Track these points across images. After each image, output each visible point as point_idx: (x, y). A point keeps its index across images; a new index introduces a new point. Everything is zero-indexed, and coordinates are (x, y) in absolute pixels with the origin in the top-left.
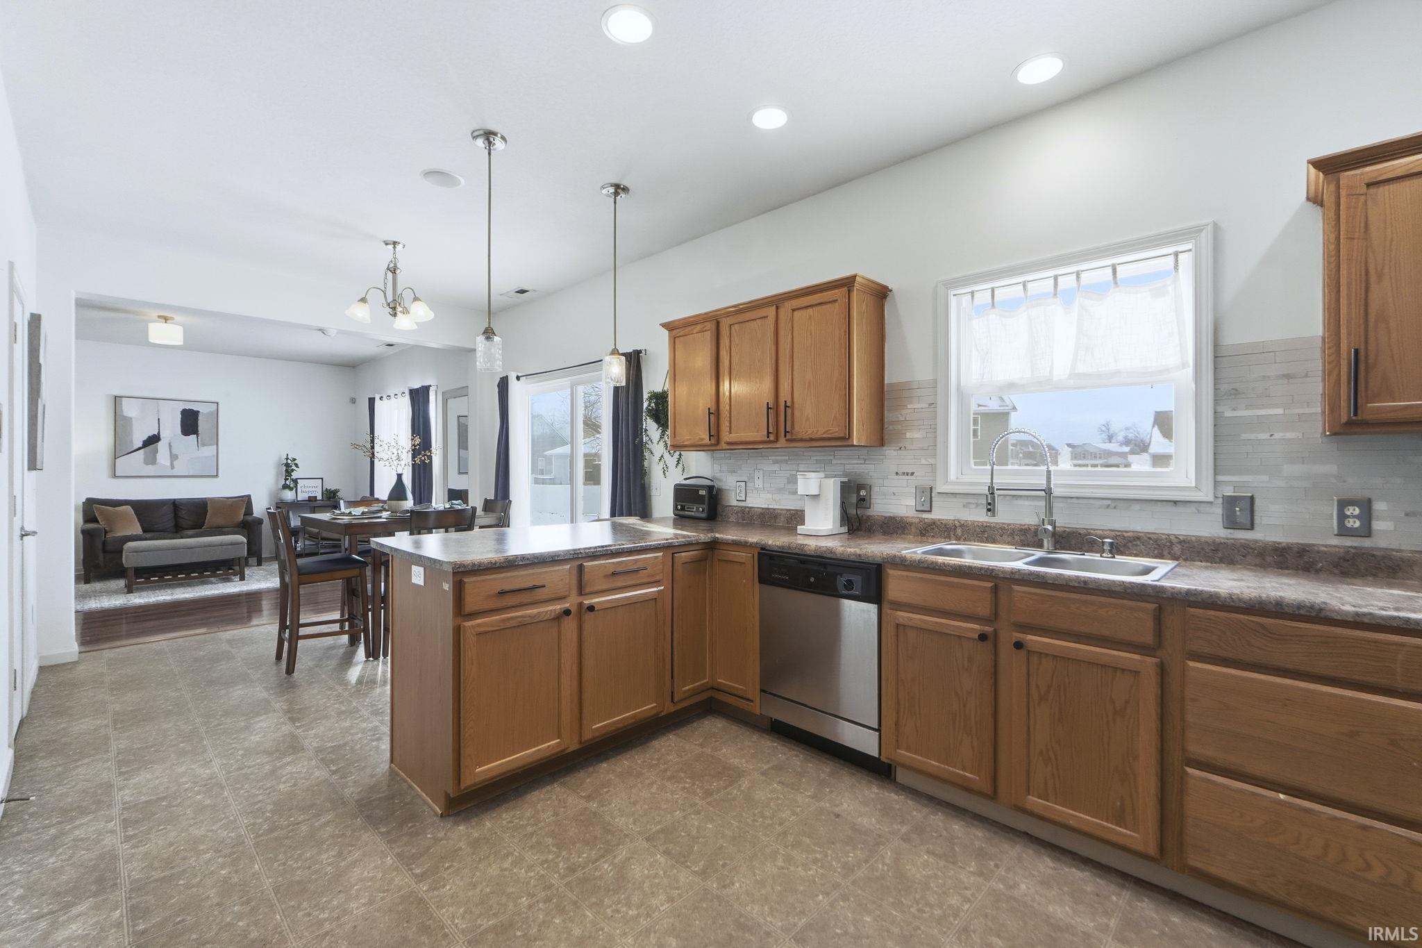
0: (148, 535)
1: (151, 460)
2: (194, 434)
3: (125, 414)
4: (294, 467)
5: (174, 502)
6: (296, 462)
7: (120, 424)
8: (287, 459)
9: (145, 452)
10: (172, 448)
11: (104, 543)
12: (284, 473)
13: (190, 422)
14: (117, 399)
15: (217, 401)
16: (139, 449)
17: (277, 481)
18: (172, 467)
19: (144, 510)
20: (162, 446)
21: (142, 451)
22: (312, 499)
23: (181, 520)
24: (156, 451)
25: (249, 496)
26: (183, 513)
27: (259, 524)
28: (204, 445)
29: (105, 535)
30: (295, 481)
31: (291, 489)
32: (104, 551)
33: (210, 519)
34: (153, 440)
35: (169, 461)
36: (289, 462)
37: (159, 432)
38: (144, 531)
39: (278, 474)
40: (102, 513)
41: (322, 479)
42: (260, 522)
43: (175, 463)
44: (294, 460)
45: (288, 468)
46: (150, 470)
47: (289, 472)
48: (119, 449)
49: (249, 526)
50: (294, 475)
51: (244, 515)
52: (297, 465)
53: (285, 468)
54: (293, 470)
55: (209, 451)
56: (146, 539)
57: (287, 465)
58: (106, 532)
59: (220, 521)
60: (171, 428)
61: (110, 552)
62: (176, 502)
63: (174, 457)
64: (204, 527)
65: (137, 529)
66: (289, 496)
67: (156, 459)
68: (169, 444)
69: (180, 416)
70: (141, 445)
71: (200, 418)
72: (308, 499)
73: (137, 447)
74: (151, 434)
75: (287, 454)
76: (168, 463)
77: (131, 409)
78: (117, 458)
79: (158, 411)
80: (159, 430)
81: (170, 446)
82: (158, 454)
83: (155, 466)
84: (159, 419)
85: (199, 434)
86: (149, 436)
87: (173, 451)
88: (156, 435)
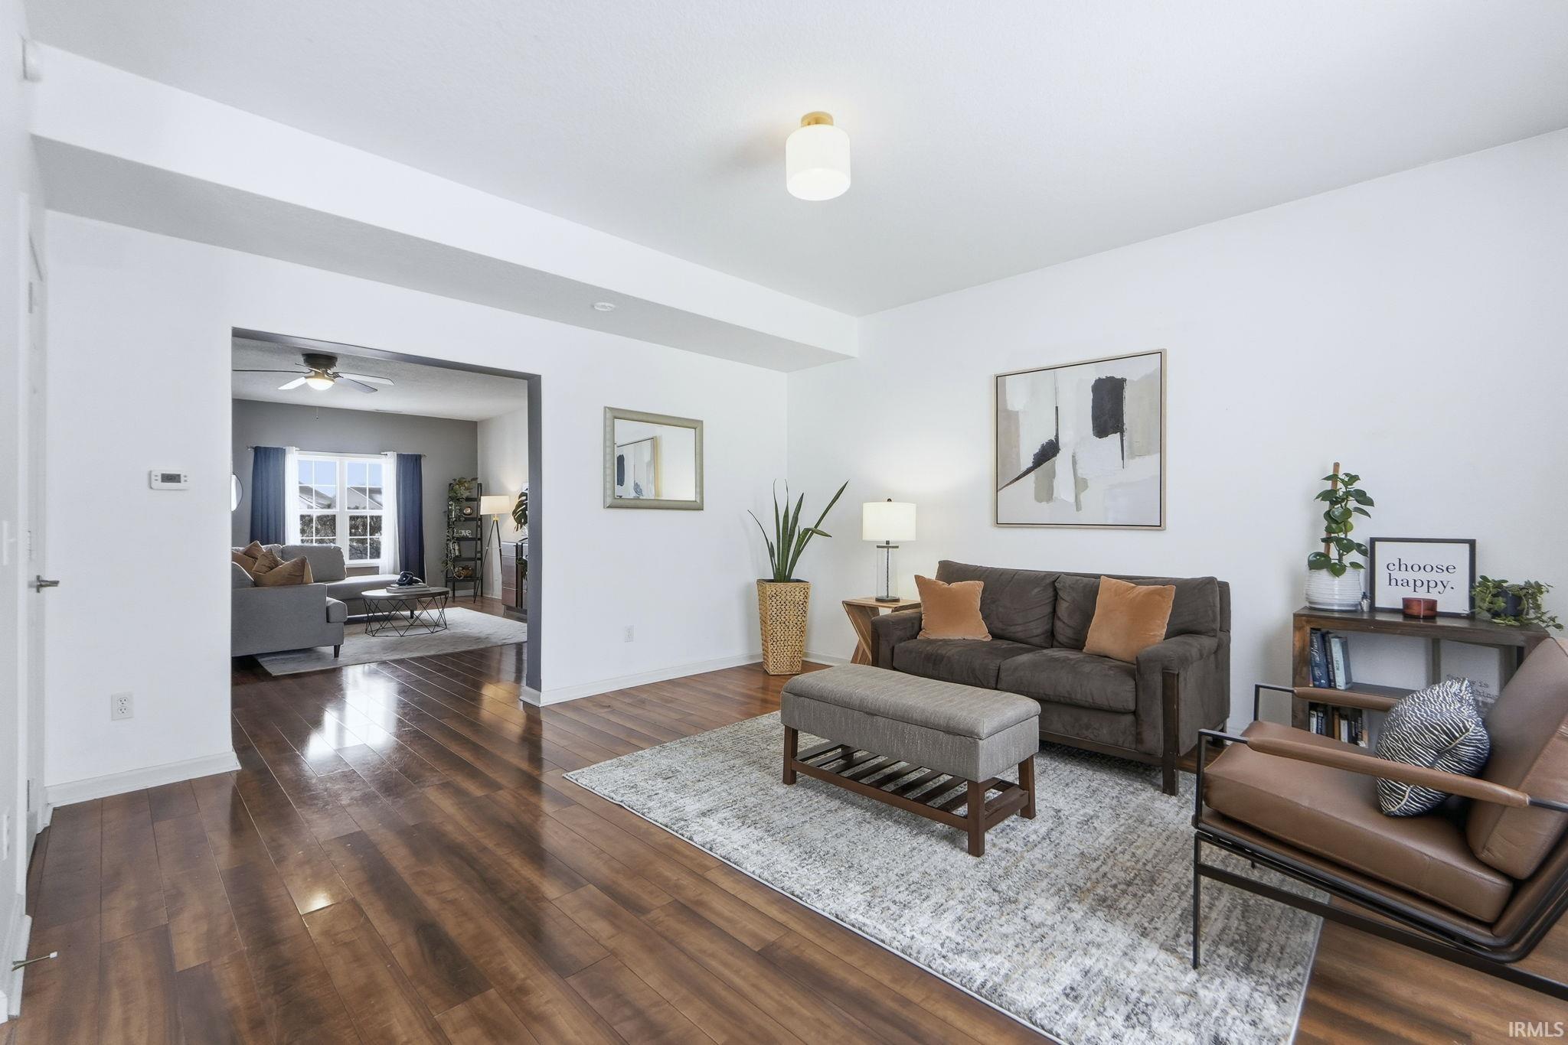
1: (1046, 493)
2: (1115, 433)
3: (1010, 407)
4: (1352, 503)
5: (1054, 582)
6: (1357, 486)
7: (1004, 422)
9: (1037, 478)
10: (1078, 466)
12: (1319, 520)
13: (1108, 407)
14: (999, 382)
15: (1161, 350)
16: (1029, 471)
18: (1078, 507)
20: (1062, 464)
21: (1033, 475)
22: (1415, 610)
24: (1052, 475)
26: (1063, 609)
28: (1133, 456)
30: (1366, 549)
31: (1350, 573)
33: (1093, 632)
34: (1048, 452)
35: (1073, 495)
36: (1340, 487)
37: (1058, 435)
40: (925, 592)
41: (1472, 544)
43: (1083, 496)
44: (1354, 478)
45: (1337, 505)
46: (1043, 512)
47: (1336, 523)
48: (1003, 472)
50: (1361, 530)
52: (1363, 498)
54: (1354, 515)
55: (1148, 467)
57: (1333, 498)
60: (1076, 424)
62: (1058, 584)
63: (1080, 484)
66: (1344, 594)
67: (1053, 492)
68: (1073, 457)
69: (1089, 397)
70: (1030, 465)
71: (1128, 393)
72: (1401, 606)
73: (1024, 469)
74: (1045, 441)
75: (1337, 466)
76: (1072, 499)
77: (1017, 397)
78: (1000, 489)
79: (1056, 393)
80: (1057, 430)
81: (1074, 463)
82: (1056, 483)
83: (1050, 504)
84: (1057, 407)
85: (1125, 434)
86: (1043, 446)
87: (1079, 475)
88: (1051, 440)
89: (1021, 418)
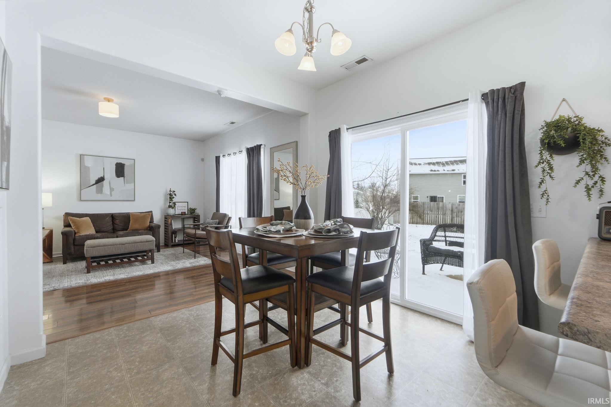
0: (99, 235)
1: (100, 191)
2: (122, 177)
3: (86, 165)
4: (174, 196)
5: (112, 215)
7: (83, 171)
8: (170, 191)
9: (97, 187)
11: (74, 240)
12: (169, 199)
13: (120, 170)
14: (81, 156)
15: (134, 158)
17: (165, 204)
18: (111, 195)
19: (96, 219)
20: (106, 183)
21: (95, 186)
22: (183, 213)
23: (116, 226)
24: (102, 186)
25: (151, 212)
26: (117, 222)
27: (158, 228)
28: (127, 183)
29: (75, 234)
30: (175, 203)
31: (173, 208)
32: (74, 245)
33: (133, 225)
34: (101, 180)
36: (171, 193)
37: (104, 176)
38: (96, 232)
39: (166, 200)
40: (74, 222)
41: (188, 202)
42: (159, 227)
43: (113, 193)
44: (174, 192)
45: (171, 196)
46: (99, 196)
47: (171, 199)
48: (83, 185)
49: (152, 229)
50: (174, 200)
51: (150, 222)
52: (175, 195)
53: (169, 196)
54: (173, 198)
55: (130, 186)
56: (97, 238)
57: (170, 194)
58: (75, 233)
59: (137, 226)
60: (110, 173)
61: (77, 245)
62: (113, 216)
63: (112, 190)
64: (128, 230)
65: (92, 231)
66: (171, 212)
67: (102, 190)
68: (110, 182)
69: (115, 167)
70: (94, 183)
71: (126, 168)
72: (181, 213)
73: (92, 184)
74: (100, 176)
75: (170, 189)
76: (109, 193)
77: (89, 162)
78: (82, 189)
79: (103, 164)
80: (104, 174)
81: (110, 183)
82: (103, 188)
83: (102, 194)
84: (104, 168)
85: (125, 177)
86: (99, 178)
87: (112, 186)
88: (102, 177)
89: (91, 169)
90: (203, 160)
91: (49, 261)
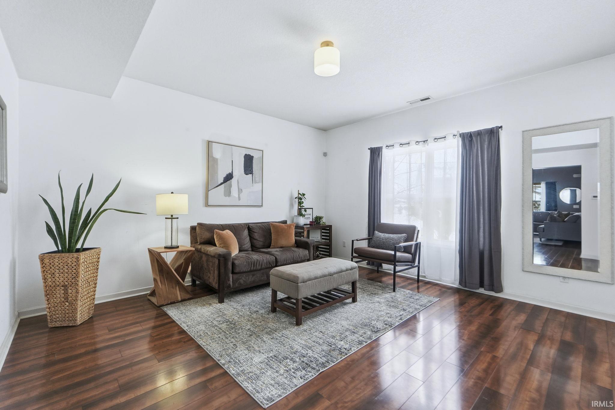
1: (228, 193)
2: (250, 174)
3: (214, 156)
7: (211, 164)
8: (299, 194)
9: (225, 187)
10: (239, 184)
11: (233, 265)
12: (298, 204)
13: (249, 160)
14: (209, 143)
15: (262, 149)
16: (221, 184)
18: (239, 199)
20: (234, 181)
21: (223, 185)
24: (230, 186)
28: (256, 183)
30: (305, 210)
31: (303, 216)
32: (233, 273)
34: (229, 177)
37: (232, 171)
41: (312, 209)
43: (241, 195)
45: (300, 200)
46: (227, 200)
47: (300, 204)
48: (210, 184)
50: (304, 206)
52: (305, 198)
53: (298, 200)
54: (303, 202)
55: (257, 187)
57: (299, 197)
60: (239, 168)
61: (236, 273)
62: (250, 227)
63: (240, 191)
64: (272, 247)
66: (302, 221)
67: (231, 192)
68: (238, 180)
69: (243, 160)
70: (222, 181)
71: (254, 161)
73: (219, 183)
74: (228, 173)
75: (299, 191)
76: (237, 196)
77: (217, 153)
78: (210, 190)
79: (232, 155)
80: (232, 169)
81: (238, 182)
82: (232, 189)
83: (230, 197)
84: (232, 161)
85: (253, 175)
86: (227, 175)
87: (240, 187)
88: (230, 173)
89: (219, 162)
90: (325, 154)
91: (191, 297)
